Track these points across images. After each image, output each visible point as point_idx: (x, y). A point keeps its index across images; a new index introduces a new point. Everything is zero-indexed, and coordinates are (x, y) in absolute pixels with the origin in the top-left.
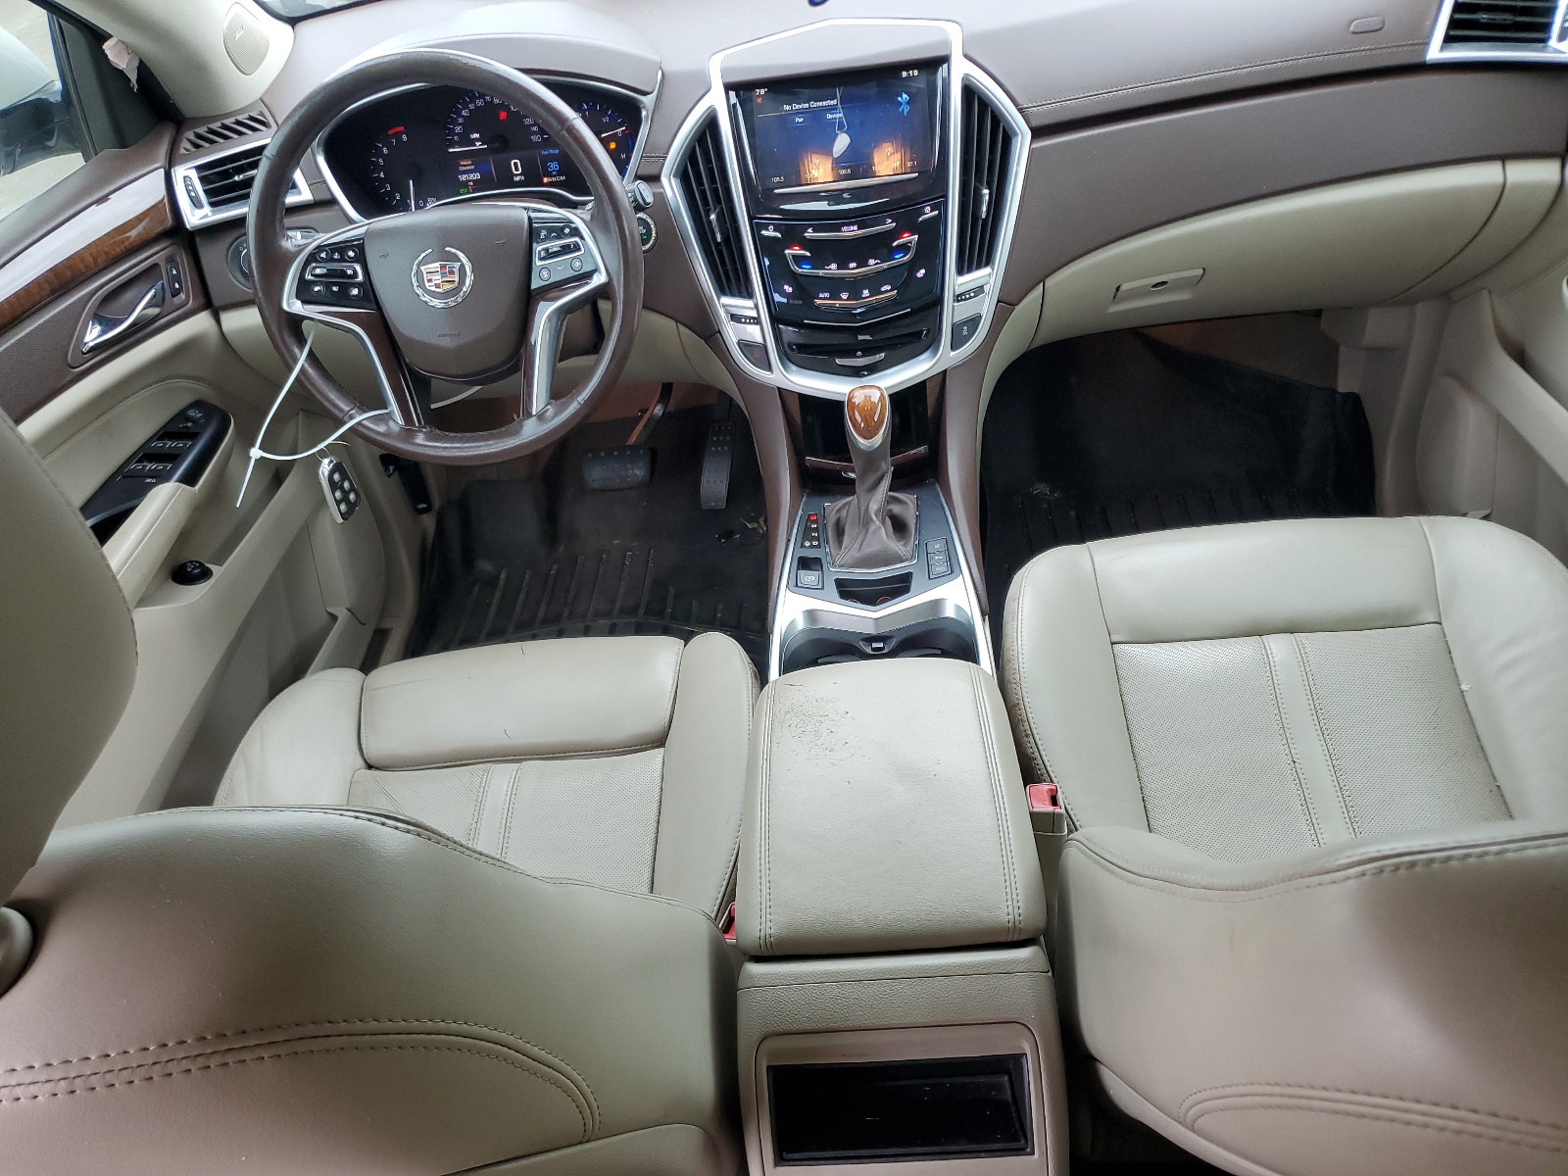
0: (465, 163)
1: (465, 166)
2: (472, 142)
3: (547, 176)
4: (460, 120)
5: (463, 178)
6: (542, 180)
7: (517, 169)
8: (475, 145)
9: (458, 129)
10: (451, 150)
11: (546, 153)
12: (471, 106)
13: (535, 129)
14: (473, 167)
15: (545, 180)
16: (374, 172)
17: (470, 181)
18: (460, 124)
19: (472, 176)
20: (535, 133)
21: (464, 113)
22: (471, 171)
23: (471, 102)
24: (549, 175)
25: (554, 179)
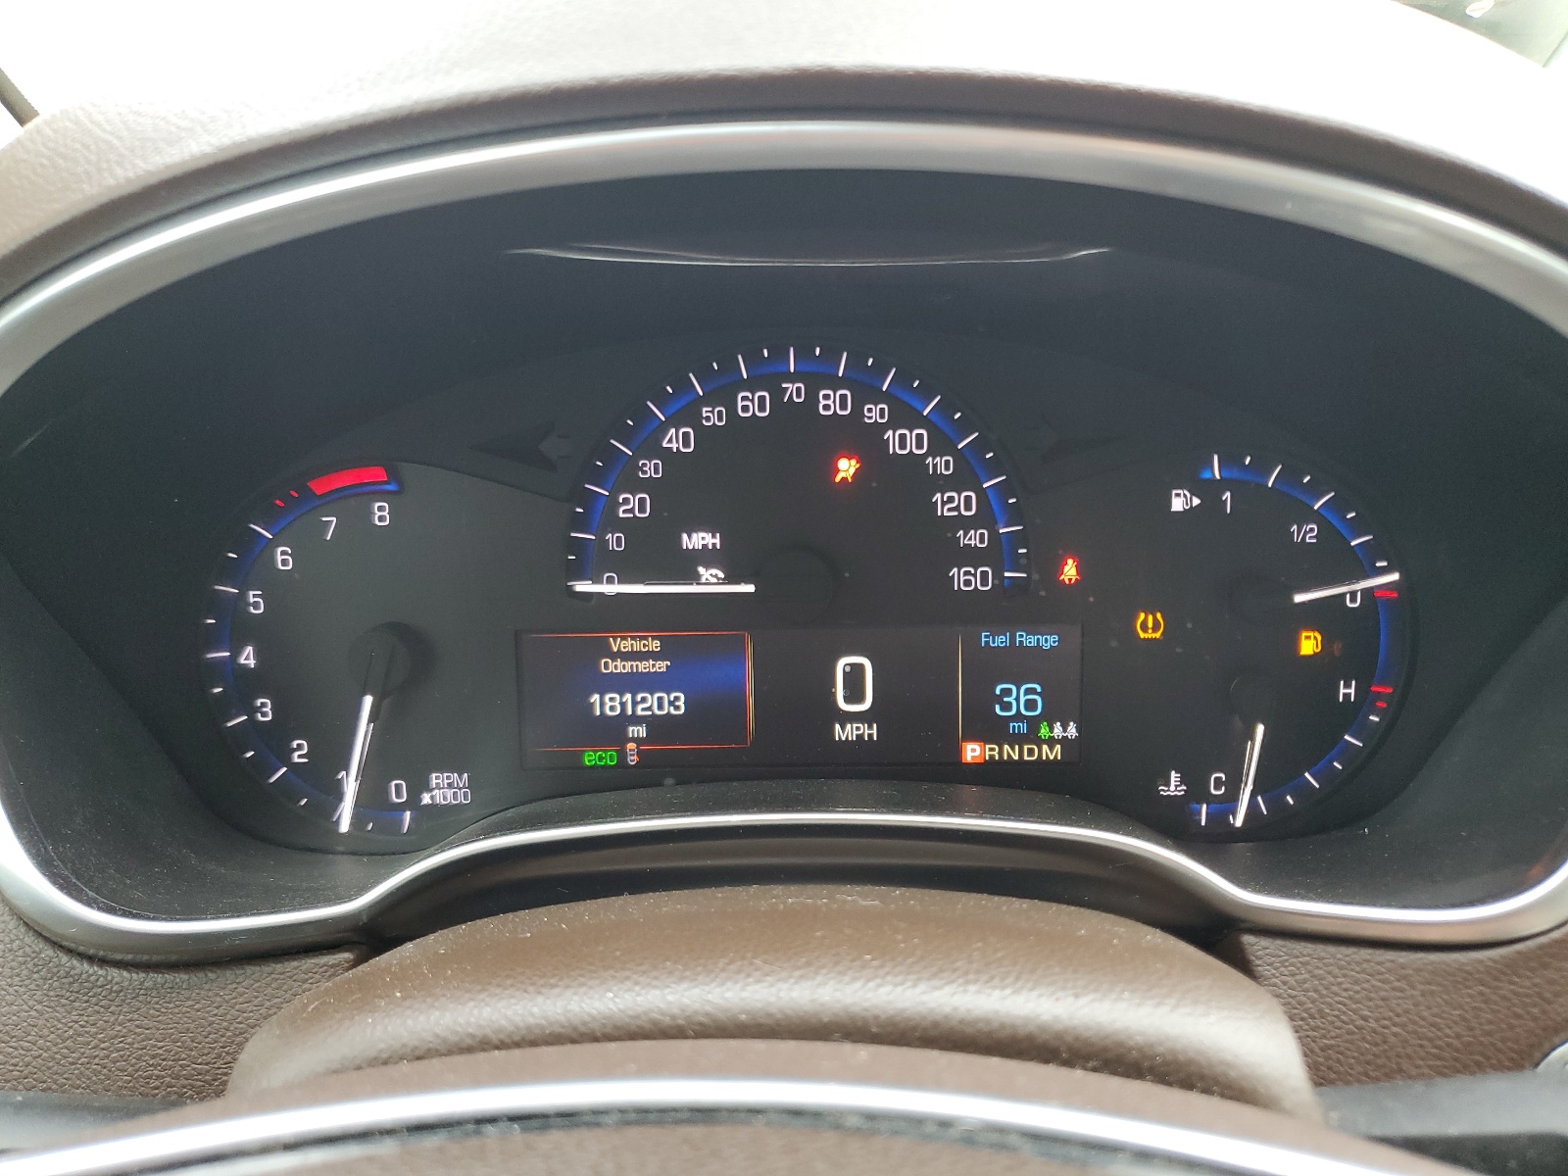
0: (627, 645)
1: (626, 656)
2: (685, 566)
3: (982, 738)
4: (650, 468)
5: (608, 704)
6: (959, 752)
7: (854, 693)
8: (695, 578)
9: (632, 505)
10: (583, 587)
11: (1001, 641)
12: (712, 416)
13: (973, 539)
14: (662, 666)
15: (972, 752)
16: (213, 640)
17: (636, 720)
18: (647, 485)
19: (651, 703)
20: (972, 557)
21: (674, 440)
22: (650, 683)
23: (709, 399)
24: (993, 730)
25: (1010, 752)
